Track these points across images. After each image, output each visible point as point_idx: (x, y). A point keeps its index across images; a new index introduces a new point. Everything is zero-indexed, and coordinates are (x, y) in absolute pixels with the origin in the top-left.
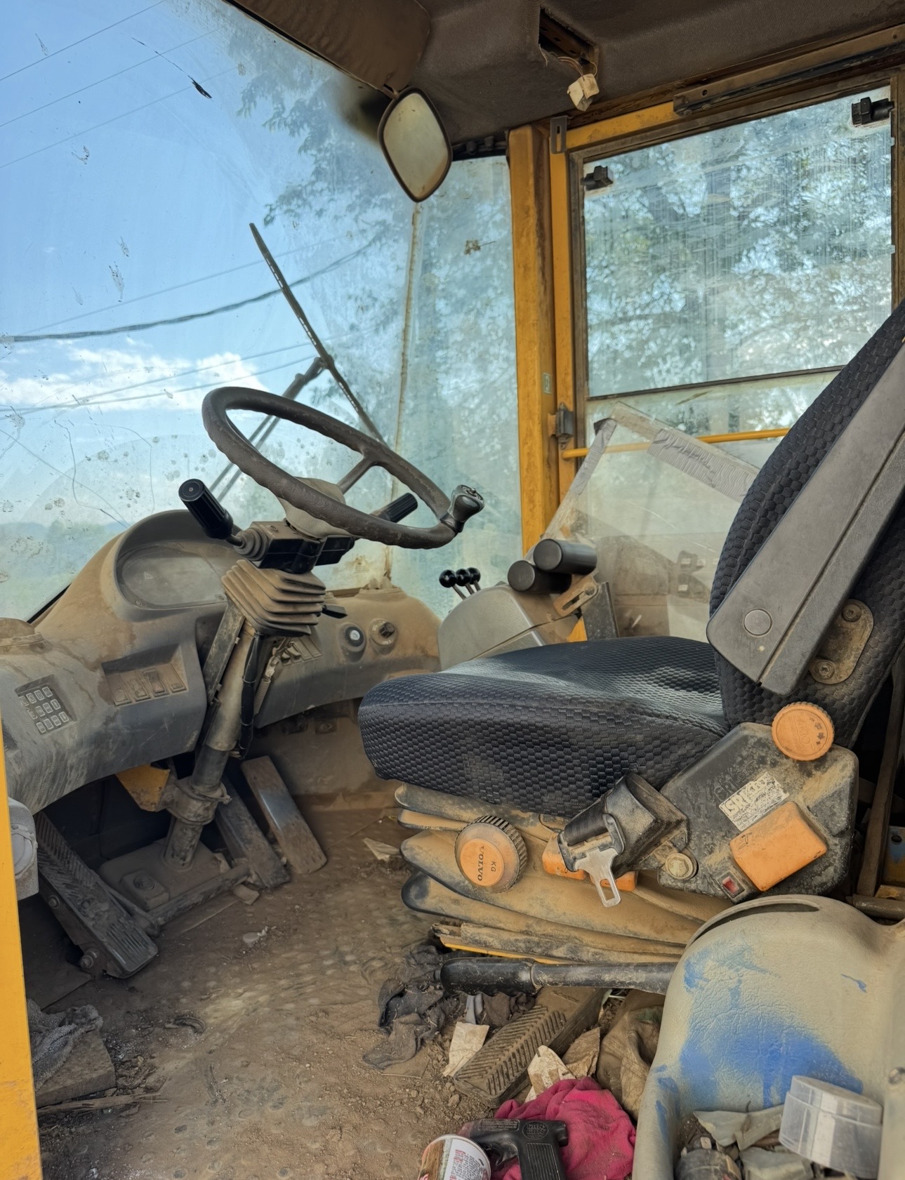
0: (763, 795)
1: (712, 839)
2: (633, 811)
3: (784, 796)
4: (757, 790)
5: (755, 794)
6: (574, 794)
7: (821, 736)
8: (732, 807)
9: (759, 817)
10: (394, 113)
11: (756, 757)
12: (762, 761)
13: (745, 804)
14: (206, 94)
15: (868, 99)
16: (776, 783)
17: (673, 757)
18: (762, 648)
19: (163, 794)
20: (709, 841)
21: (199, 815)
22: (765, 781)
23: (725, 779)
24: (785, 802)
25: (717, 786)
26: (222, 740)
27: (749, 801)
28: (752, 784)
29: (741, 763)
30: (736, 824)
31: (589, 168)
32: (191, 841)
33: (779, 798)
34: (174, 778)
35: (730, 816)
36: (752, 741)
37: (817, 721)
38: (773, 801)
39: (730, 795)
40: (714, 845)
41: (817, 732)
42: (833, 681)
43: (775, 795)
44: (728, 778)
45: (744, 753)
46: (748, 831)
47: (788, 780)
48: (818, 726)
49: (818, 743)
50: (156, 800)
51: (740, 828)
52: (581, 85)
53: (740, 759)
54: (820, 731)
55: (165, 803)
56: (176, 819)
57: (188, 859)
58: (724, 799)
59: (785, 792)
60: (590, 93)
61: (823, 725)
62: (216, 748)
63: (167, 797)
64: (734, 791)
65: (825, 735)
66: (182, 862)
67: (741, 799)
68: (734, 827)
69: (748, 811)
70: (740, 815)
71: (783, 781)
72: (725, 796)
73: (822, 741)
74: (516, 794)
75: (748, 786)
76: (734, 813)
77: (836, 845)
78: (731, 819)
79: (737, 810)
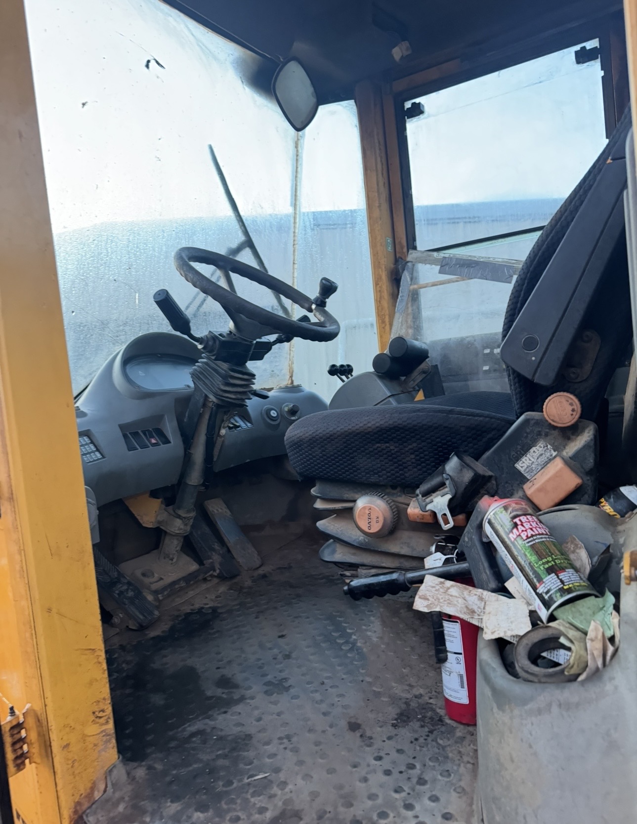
0: (541, 455)
1: (512, 486)
2: (461, 470)
3: (554, 454)
4: (537, 452)
5: (536, 455)
6: (424, 469)
7: (573, 410)
8: (522, 465)
9: (540, 469)
10: (282, 73)
11: (535, 432)
12: (539, 434)
13: (531, 462)
14: (162, 66)
15: (584, 47)
16: (549, 446)
17: (484, 440)
18: (533, 358)
19: (157, 516)
20: (510, 488)
21: (181, 529)
22: (542, 446)
23: (517, 448)
24: (555, 457)
25: (513, 453)
26: (195, 478)
27: (533, 460)
28: (534, 449)
29: (526, 437)
30: (526, 475)
31: (408, 105)
32: (176, 547)
33: (551, 455)
34: (163, 506)
35: (522, 470)
36: (532, 422)
37: (570, 401)
38: (548, 458)
39: (521, 457)
40: (514, 490)
41: (571, 408)
42: (579, 380)
43: (549, 454)
44: (519, 447)
45: (528, 431)
46: (534, 478)
47: (556, 444)
48: (571, 404)
49: (572, 415)
50: (153, 520)
51: (528, 477)
52: (400, 49)
53: (525, 435)
54: (573, 407)
55: (159, 522)
56: (166, 532)
57: (175, 560)
58: (517, 461)
59: (555, 451)
60: (406, 53)
61: (574, 403)
62: (190, 483)
63: (160, 518)
64: (523, 455)
65: (576, 409)
66: (170, 562)
67: (528, 459)
68: (525, 478)
69: (533, 466)
70: (528, 470)
71: (552, 445)
72: (518, 459)
73: (574, 413)
74: (389, 474)
75: (532, 450)
76: (524, 468)
77: (588, 480)
78: (523, 473)
79: (526, 466)
